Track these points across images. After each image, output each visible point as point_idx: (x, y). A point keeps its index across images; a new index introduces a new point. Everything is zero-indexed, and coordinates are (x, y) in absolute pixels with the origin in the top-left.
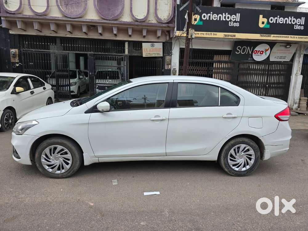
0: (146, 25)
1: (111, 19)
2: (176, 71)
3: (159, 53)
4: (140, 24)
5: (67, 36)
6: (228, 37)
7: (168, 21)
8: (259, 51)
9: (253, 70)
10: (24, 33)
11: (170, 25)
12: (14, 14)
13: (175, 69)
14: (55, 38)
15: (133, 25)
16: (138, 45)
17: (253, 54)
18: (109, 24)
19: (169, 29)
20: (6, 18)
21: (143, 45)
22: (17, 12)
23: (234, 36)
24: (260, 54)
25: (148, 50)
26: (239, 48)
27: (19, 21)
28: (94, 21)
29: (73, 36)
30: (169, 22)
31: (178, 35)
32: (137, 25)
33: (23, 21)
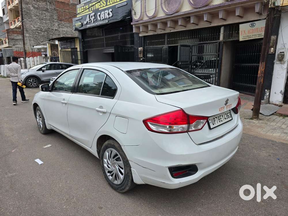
0: (239, 3)
1: (201, 6)
3: (260, 33)
4: (231, 3)
5: (172, 31)
10: (147, 34)
12: (138, 21)
14: (164, 34)
15: (224, 6)
16: (234, 28)
18: (201, 12)
20: (135, 25)
21: (240, 26)
22: (139, 20)
25: (247, 32)
27: (141, 26)
28: (187, 13)
29: (175, 31)
31: (281, 5)
32: (229, 5)
33: (143, 26)
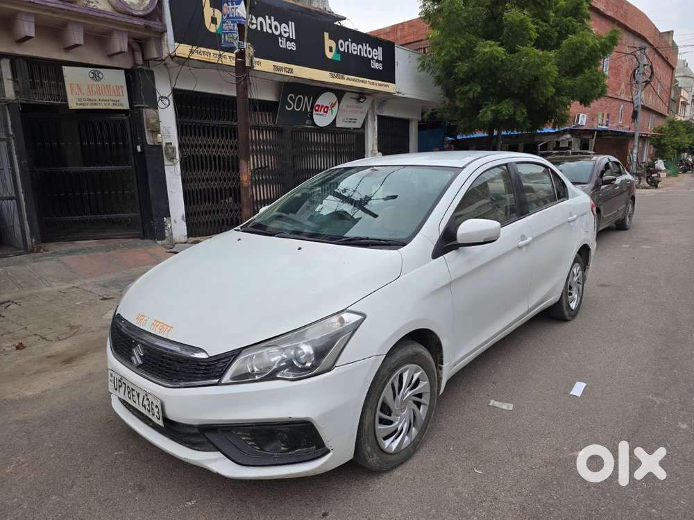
0: (80, 13)
2: (174, 149)
3: (117, 98)
6: (281, 73)
7: (145, 13)
8: (322, 106)
9: (317, 144)
11: (151, 23)
13: (171, 143)
16: (46, 72)
17: (314, 112)
19: (147, 34)
21: (64, 71)
23: (291, 71)
24: (325, 112)
25: (84, 89)
26: (291, 98)
30: (148, 14)
32: (52, 11)
